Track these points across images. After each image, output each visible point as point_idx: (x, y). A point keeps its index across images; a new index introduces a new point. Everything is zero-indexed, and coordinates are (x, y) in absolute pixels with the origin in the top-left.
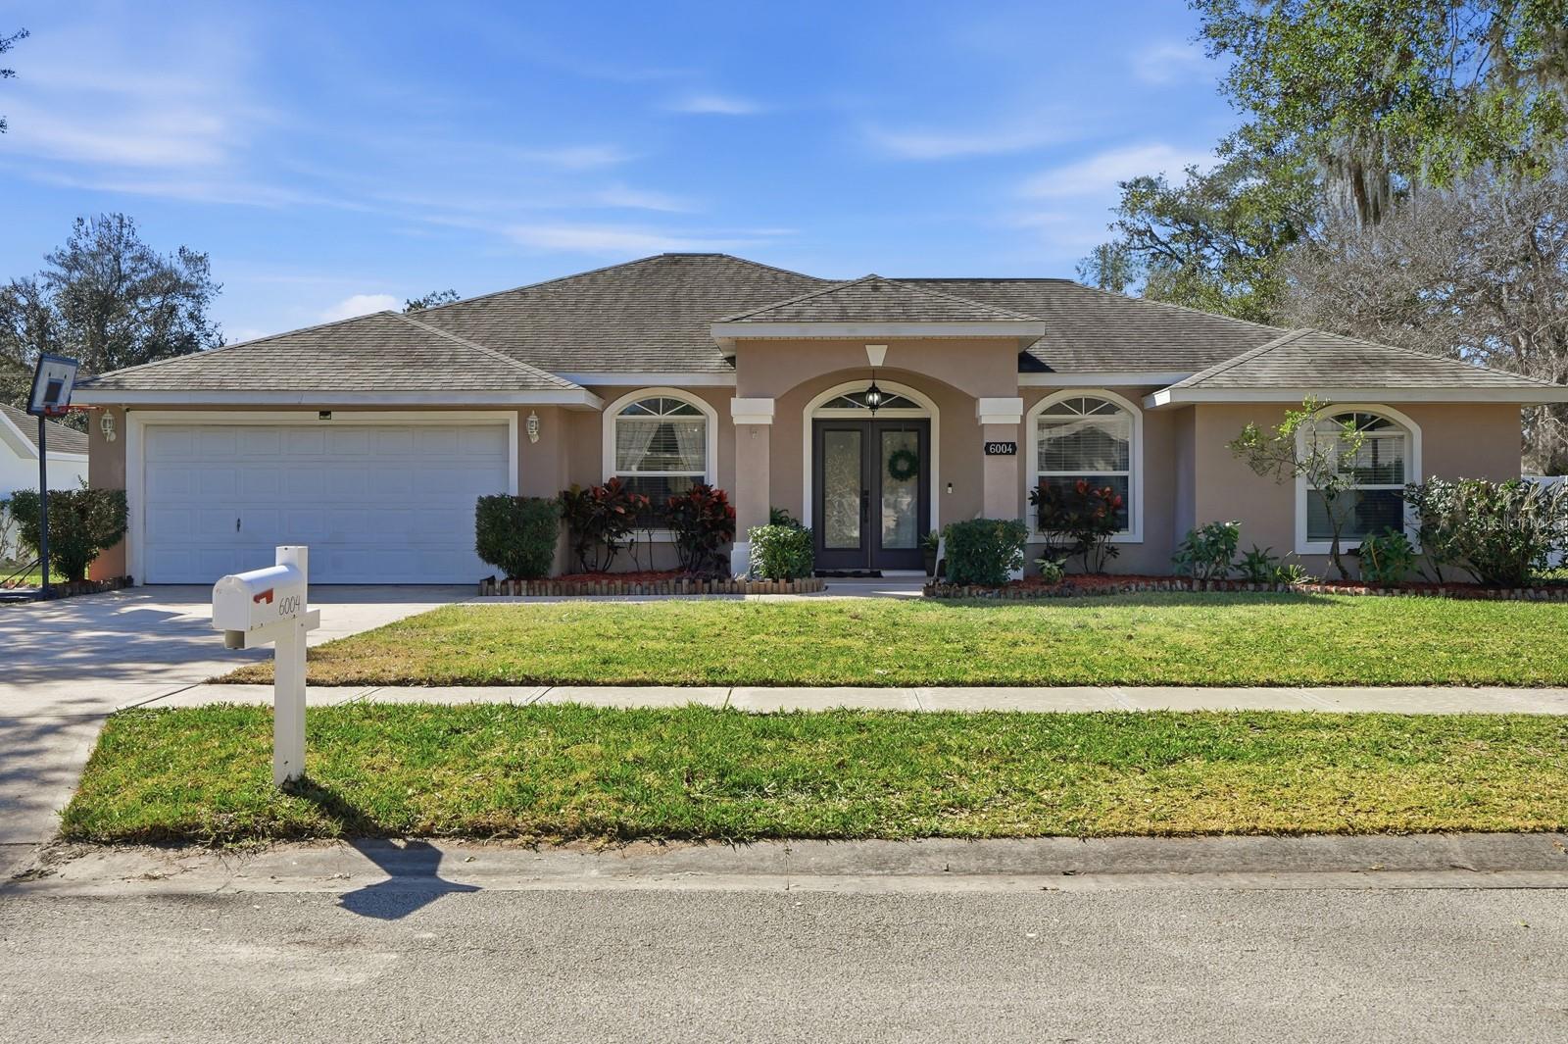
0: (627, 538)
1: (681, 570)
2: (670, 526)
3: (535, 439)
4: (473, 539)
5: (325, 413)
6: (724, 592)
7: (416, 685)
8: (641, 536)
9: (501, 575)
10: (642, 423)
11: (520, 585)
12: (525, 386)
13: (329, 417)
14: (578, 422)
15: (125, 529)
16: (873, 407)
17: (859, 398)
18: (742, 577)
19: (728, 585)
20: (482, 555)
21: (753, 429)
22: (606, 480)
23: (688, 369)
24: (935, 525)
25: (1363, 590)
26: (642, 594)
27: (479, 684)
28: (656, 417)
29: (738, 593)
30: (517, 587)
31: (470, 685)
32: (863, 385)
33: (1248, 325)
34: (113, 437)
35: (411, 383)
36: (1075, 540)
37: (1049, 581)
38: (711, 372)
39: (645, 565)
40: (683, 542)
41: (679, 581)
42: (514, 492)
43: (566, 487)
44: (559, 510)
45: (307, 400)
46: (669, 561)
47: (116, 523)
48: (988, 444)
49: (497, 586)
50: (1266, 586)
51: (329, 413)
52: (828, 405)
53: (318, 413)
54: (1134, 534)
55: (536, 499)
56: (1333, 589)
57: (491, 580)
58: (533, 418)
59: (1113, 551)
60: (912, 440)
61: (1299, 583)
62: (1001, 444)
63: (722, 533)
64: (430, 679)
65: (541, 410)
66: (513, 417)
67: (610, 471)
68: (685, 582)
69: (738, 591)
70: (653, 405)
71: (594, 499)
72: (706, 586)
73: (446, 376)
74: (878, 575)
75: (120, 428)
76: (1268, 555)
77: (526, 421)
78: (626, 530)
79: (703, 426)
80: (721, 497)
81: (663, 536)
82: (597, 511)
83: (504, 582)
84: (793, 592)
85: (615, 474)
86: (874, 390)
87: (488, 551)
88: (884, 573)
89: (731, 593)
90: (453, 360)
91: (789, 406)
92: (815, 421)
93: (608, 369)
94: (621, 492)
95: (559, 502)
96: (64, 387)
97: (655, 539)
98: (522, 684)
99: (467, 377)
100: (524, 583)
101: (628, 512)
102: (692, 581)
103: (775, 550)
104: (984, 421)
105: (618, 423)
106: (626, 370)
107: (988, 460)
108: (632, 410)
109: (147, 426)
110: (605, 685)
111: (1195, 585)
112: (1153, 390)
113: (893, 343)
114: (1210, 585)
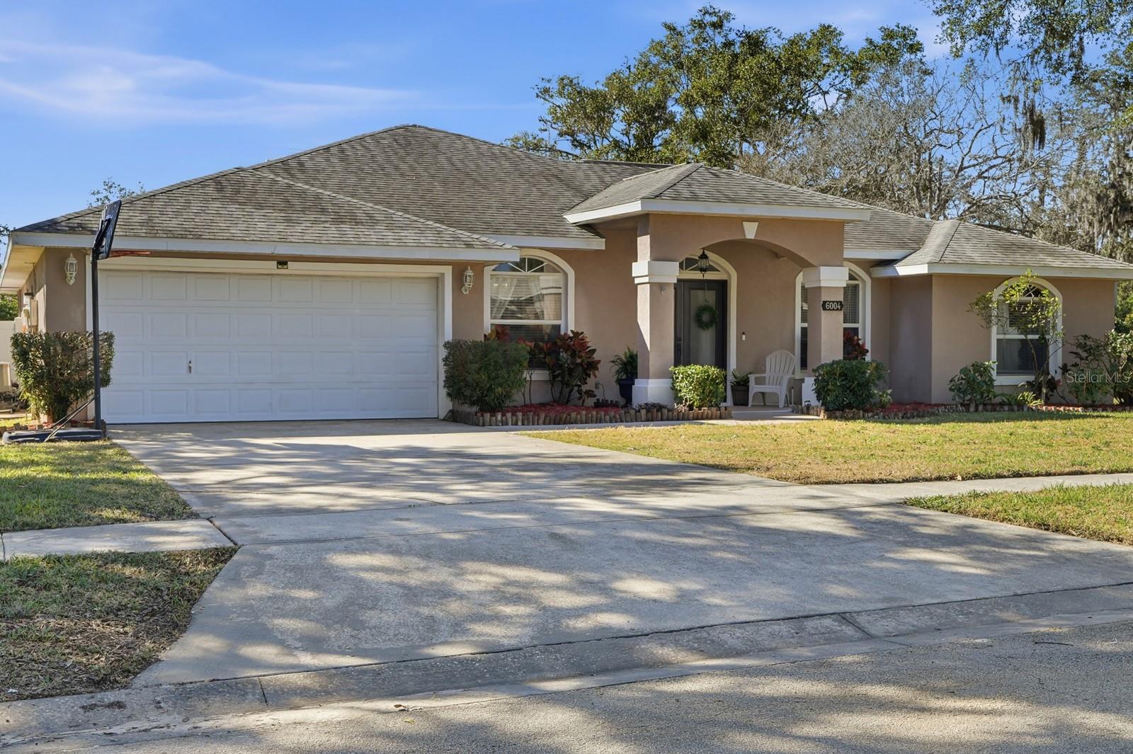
3: (467, 291)
5: (282, 262)
11: (516, 416)
13: (285, 267)
16: (703, 270)
21: (662, 286)
24: (733, 364)
26: (611, 422)
28: (523, 273)
30: (514, 418)
45: (261, 251)
46: (543, 396)
48: (824, 302)
51: (285, 263)
53: (276, 262)
58: (469, 272)
61: (1036, 405)
62: (833, 302)
65: (475, 266)
66: (448, 271)
67: (488, 318)
70: (520, 263)
75: (81, 271)
77: (463, 275)
85: (491, 322)
86: (704, 256)
104: (823, 284)
105: (492, 278)
107: (824, 314)
108: (502, 267)
111: (972, 409)
112: (891, 262)
113: (762, 221)
114: (981, 408)
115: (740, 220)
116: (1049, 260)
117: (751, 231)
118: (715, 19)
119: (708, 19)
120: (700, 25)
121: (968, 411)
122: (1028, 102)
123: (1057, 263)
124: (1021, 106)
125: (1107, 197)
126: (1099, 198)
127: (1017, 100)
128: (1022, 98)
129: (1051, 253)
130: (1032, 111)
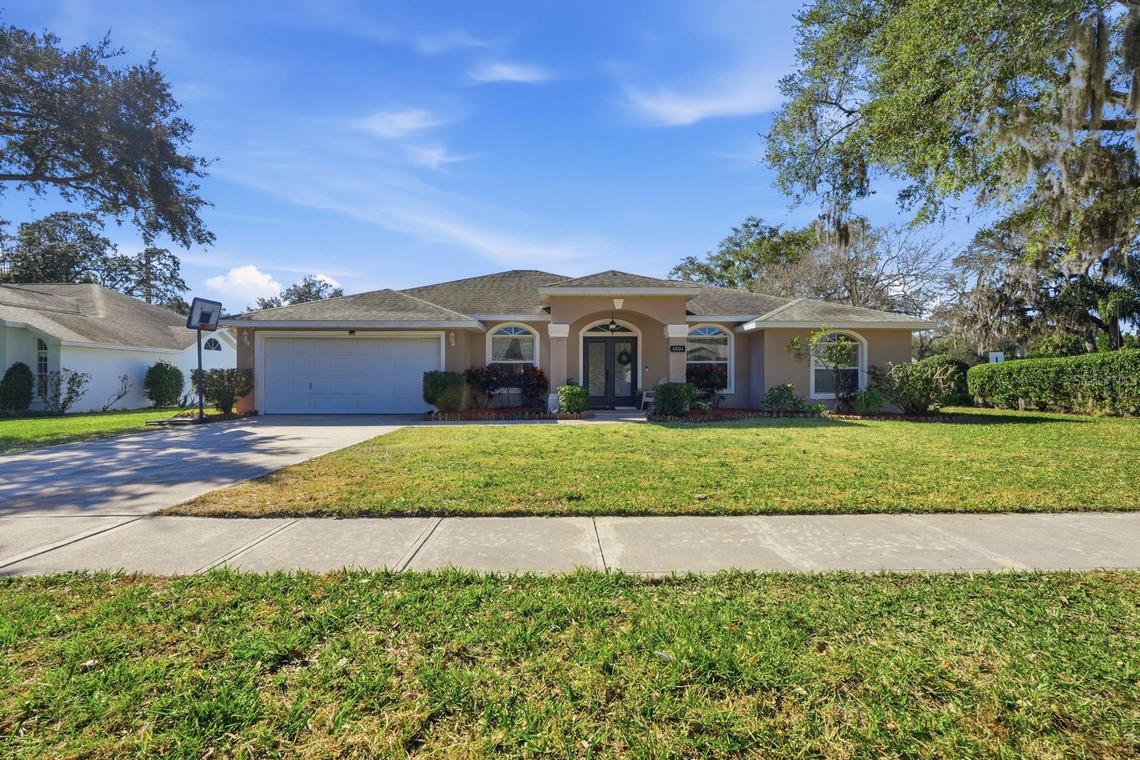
0: (497, 392)
1: (523, 407)
2: (517, 386)
3: (453, 345)
4: (421, 392)
6: (546, 419)
7: (328, 516)
8: (504, 391)
9: (436, 410)
10: (504, 339)
11: (444, 415)
12: (448, 319)
13: (354, 334)
14: (474, 337)
15: (252, 387)
16: (613, 331)
17: (606, 327)
18: (555, 411)
19: (548, 415)
20: (426, 400)
21: (559, 339)
22: (487, 364)
23: (526, 313)
24: (640, 386)
25: (859, 417)
27: (381, 516)
28: (511, 335)
29: (553, 419)
31: (374, 517)
32: (607, 321)
33: (773, 297)
34: (248, 343)
35: (392, 317)
36: (704, 392)
37: (704, 413)
38: (537, 315)
39: (506, 404)
40: (524, 393)
41: (524, 413)
42: (443, 369)
43: (468, 368)
44: (464, 378)
45: (341, 325)
46: (517, 402)
47: (246, 385)
48: (672, 347)
49: (433, 415)
50: (809, 415)
51: (353, 332)
52: (590, 330)
53: (348, 332)
54: (730, 390)
55: (452, 373)
56: (844, 417)
57: (430, 413)
58: (453, 334)
59: (722, 397)
60: (628, 347)
61: (826, 413)
62: (678, 347)
63: (542, 389)
64: (340, 512)
65: (456, 330)
66: (443, 334)
67: (489, 360)
68: (527, 414)
69: (553, 418)
70: (509, 330)
71: (481, 373)
72: (537, 416)
73: (411, 314)
74: (614, 409)
75: (251, 338)
76: (803, 399)
77: (449, 336)
78: (497, 387)
79: (532, 340)
80: (541, 373)
81: (515, 391)
82: (483, 379)
83: (437, 414)
84: (580, 418)
85: (491, 362)
86: (613, 323)
87: (429, 399)
88: (616, 408)
89: (550, 419)
90: (415, 308)
91: (575, 328)
92: (584, 338)
93: (489, 312)
94: (495, 370)
95: (464, 374)
96: (213, 316)
97: (510, 392)
98: (417, 515)
99: (421, 315)
100: (446, 414)
101: (498, 380)
102: (530, 413)
103: (571, 397)
104: (670, 335)
105: (493, 338)
106: (498, 313)
107: (672, 355)
108: (499, 332)
109: (266, 338)
110: (487, 515)
111: (775, 415)
112: (740, 324)
113: (626, 298)
114: (781, 414)
115: (611, 298)
116: (855, 318)
117: (618, 305)
118: (755, 223)
119: (751, 223)
120: (746, 226)
121: (772, 416)
122: (836, 217)
123: (862, 319)
124: (831, 220)
125: (994, 297)
126: (989, 298)
127: (829, 217)
128: (832, 216)
129: (856, 312)
130: (839, 222)
